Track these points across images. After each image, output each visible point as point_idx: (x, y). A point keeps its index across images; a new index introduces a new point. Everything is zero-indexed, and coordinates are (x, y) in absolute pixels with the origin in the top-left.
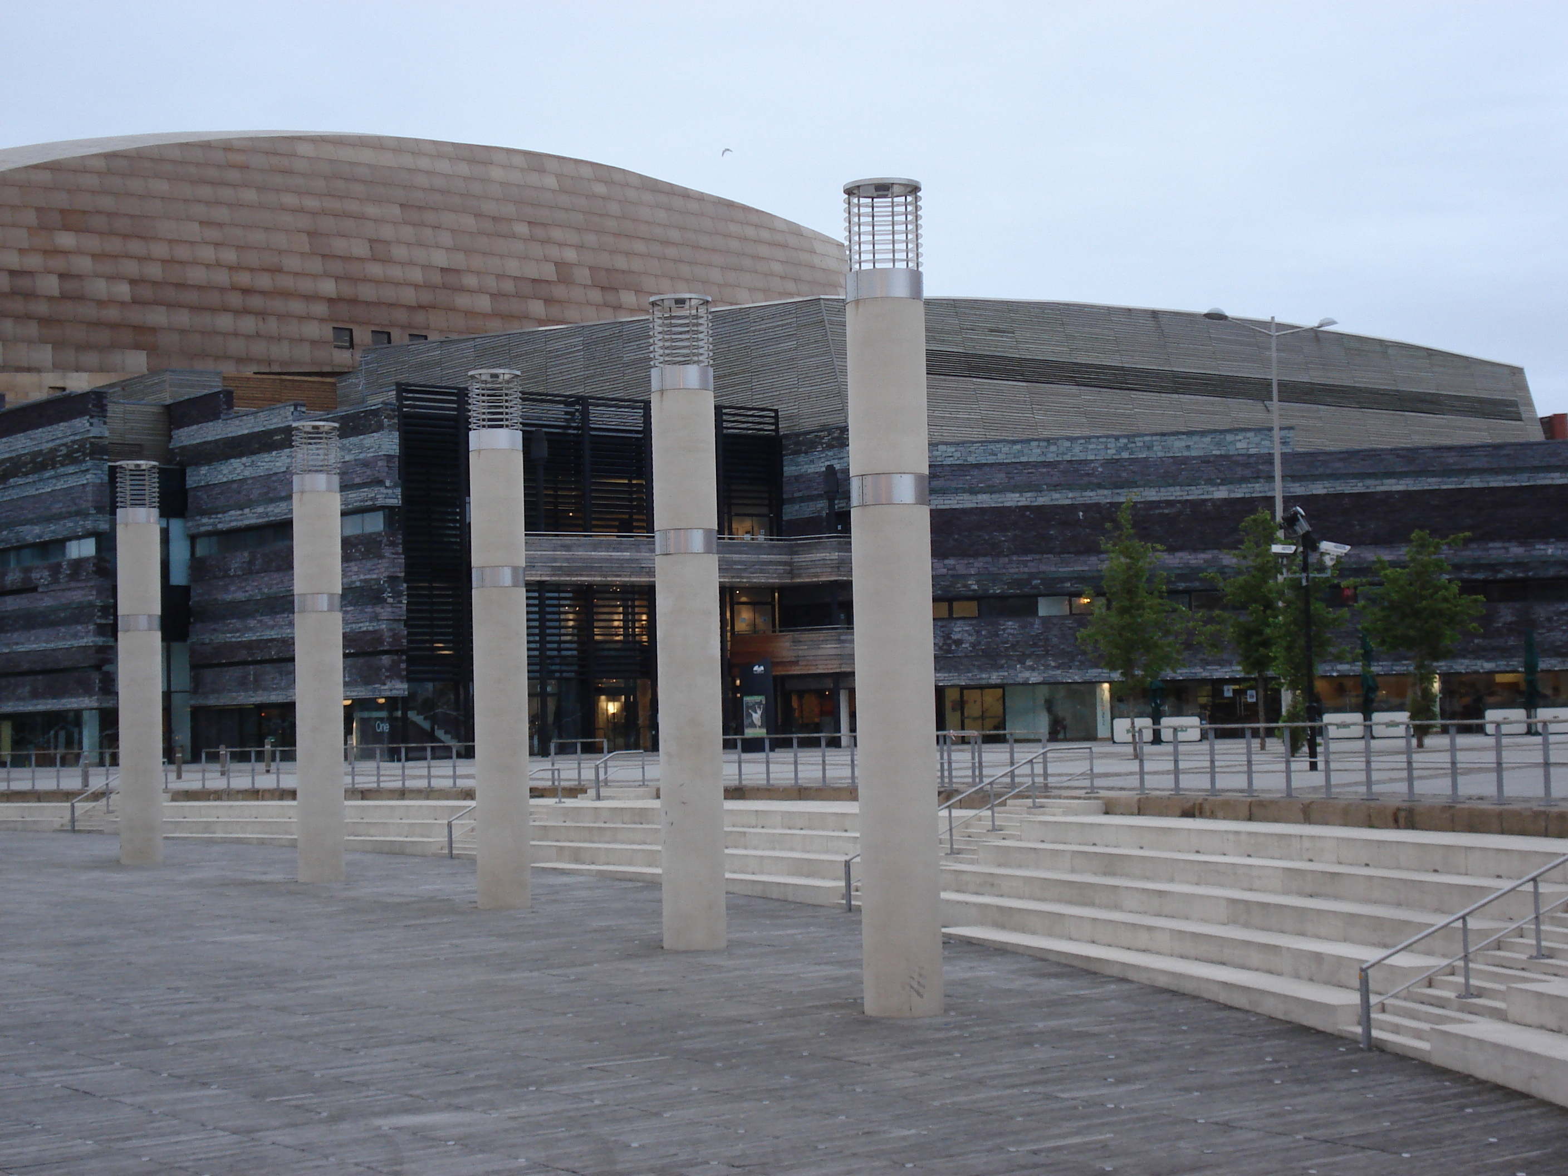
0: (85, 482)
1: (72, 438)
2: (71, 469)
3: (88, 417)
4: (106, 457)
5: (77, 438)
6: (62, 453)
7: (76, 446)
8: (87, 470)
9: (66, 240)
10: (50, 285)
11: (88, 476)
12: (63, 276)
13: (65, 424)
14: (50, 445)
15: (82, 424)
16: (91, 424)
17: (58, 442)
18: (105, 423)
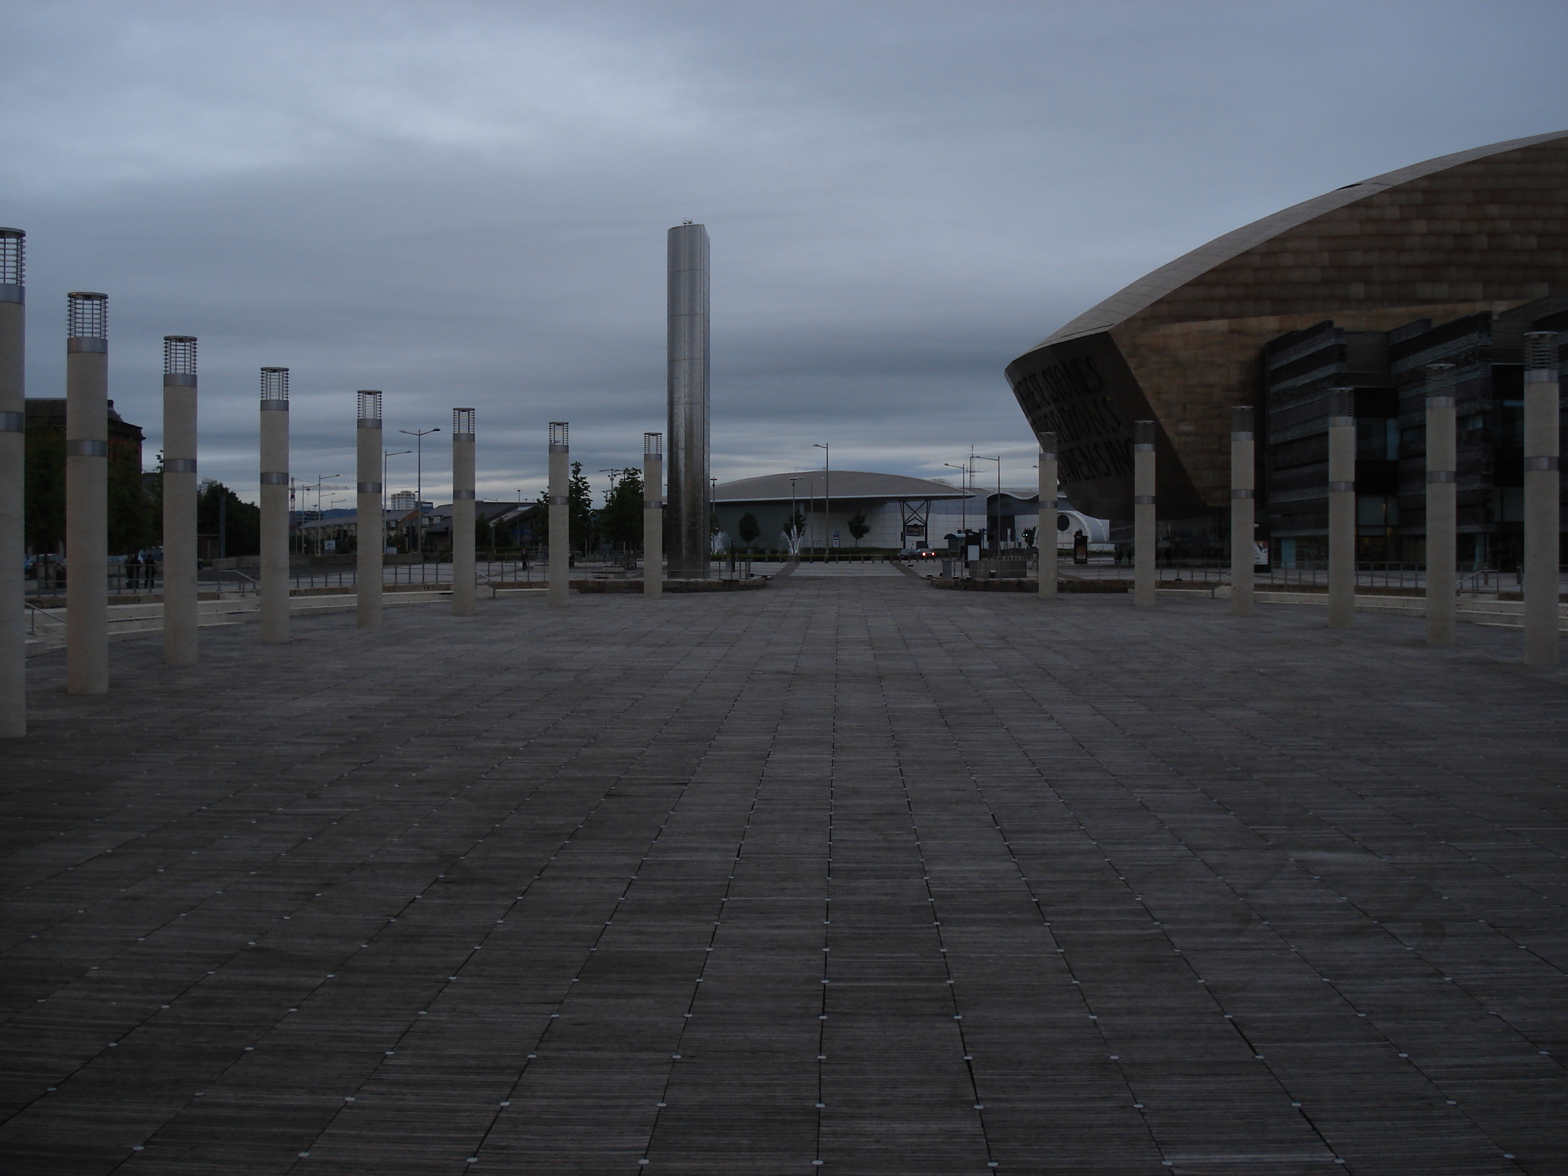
0: (1475, 377)
1: (1468, 347)
2: (1467, 368)
3: (1477, 332)
4: (1490, 359)
5: (1471, 347)
6: (1462, 358)
7: (1470, 353)
8: (1477, 369)
9: (1493, 210)
10: (1482, 241)
11: (1479, 373)
12: (1491, 235)
13: (1464, 337)
14: (1456, 352)
15: (1474, 336)
16: (1480, 337)
17: (1460, 350)
18: (1489, 336)
